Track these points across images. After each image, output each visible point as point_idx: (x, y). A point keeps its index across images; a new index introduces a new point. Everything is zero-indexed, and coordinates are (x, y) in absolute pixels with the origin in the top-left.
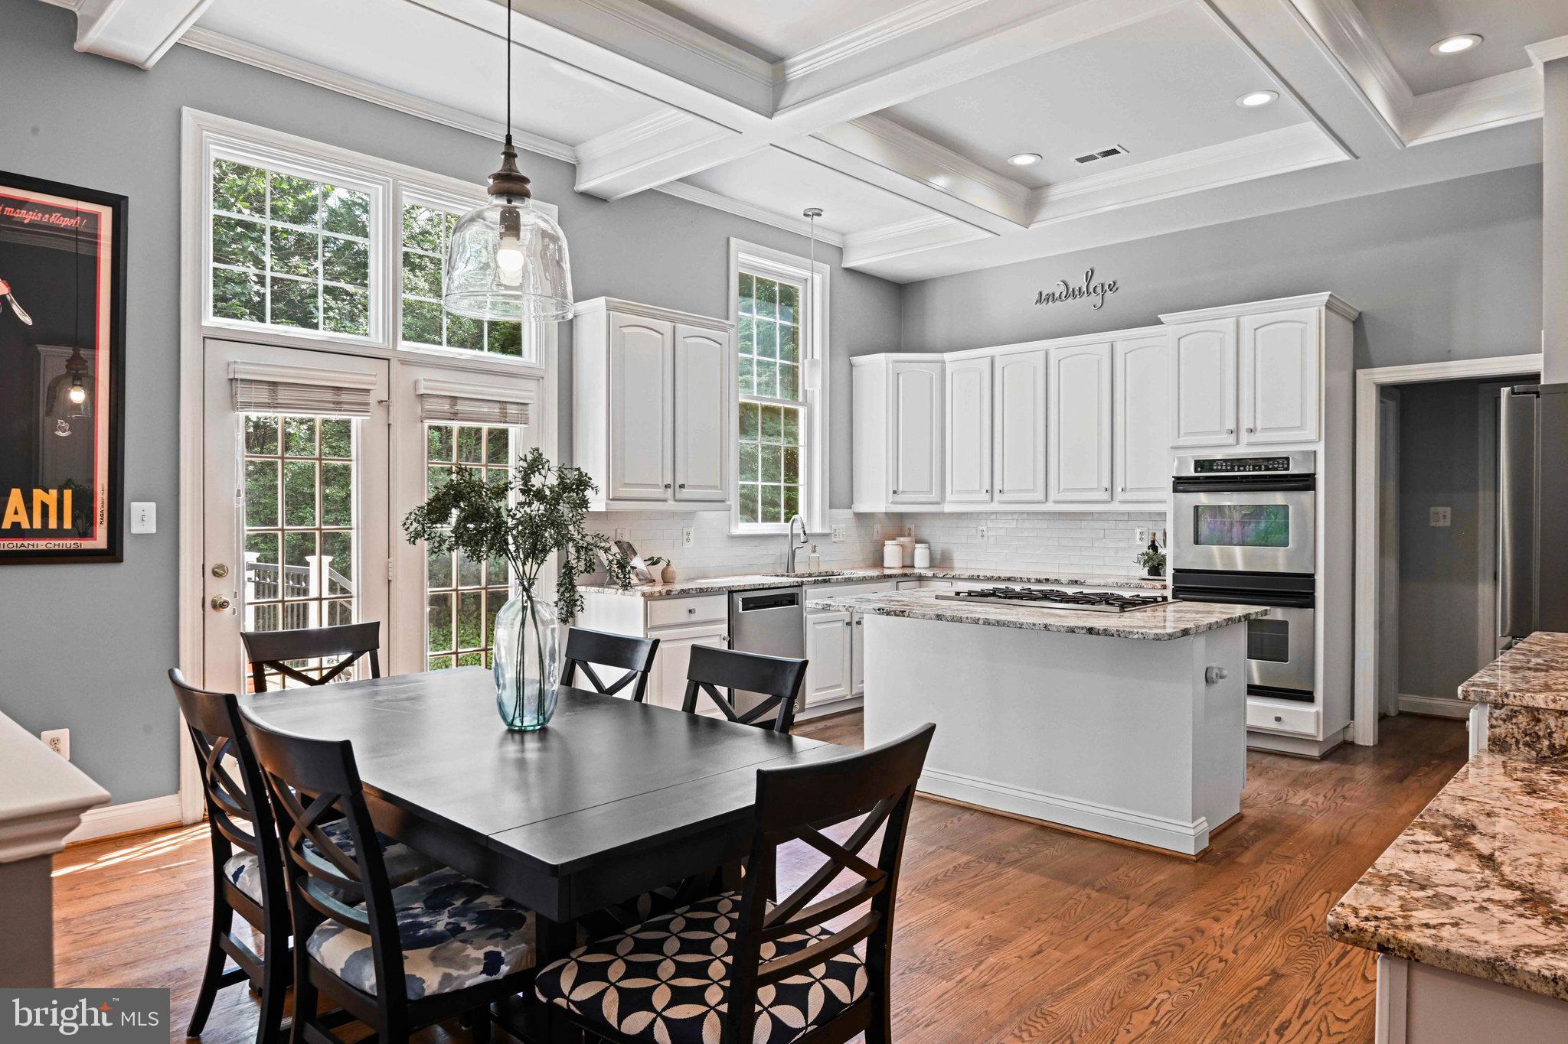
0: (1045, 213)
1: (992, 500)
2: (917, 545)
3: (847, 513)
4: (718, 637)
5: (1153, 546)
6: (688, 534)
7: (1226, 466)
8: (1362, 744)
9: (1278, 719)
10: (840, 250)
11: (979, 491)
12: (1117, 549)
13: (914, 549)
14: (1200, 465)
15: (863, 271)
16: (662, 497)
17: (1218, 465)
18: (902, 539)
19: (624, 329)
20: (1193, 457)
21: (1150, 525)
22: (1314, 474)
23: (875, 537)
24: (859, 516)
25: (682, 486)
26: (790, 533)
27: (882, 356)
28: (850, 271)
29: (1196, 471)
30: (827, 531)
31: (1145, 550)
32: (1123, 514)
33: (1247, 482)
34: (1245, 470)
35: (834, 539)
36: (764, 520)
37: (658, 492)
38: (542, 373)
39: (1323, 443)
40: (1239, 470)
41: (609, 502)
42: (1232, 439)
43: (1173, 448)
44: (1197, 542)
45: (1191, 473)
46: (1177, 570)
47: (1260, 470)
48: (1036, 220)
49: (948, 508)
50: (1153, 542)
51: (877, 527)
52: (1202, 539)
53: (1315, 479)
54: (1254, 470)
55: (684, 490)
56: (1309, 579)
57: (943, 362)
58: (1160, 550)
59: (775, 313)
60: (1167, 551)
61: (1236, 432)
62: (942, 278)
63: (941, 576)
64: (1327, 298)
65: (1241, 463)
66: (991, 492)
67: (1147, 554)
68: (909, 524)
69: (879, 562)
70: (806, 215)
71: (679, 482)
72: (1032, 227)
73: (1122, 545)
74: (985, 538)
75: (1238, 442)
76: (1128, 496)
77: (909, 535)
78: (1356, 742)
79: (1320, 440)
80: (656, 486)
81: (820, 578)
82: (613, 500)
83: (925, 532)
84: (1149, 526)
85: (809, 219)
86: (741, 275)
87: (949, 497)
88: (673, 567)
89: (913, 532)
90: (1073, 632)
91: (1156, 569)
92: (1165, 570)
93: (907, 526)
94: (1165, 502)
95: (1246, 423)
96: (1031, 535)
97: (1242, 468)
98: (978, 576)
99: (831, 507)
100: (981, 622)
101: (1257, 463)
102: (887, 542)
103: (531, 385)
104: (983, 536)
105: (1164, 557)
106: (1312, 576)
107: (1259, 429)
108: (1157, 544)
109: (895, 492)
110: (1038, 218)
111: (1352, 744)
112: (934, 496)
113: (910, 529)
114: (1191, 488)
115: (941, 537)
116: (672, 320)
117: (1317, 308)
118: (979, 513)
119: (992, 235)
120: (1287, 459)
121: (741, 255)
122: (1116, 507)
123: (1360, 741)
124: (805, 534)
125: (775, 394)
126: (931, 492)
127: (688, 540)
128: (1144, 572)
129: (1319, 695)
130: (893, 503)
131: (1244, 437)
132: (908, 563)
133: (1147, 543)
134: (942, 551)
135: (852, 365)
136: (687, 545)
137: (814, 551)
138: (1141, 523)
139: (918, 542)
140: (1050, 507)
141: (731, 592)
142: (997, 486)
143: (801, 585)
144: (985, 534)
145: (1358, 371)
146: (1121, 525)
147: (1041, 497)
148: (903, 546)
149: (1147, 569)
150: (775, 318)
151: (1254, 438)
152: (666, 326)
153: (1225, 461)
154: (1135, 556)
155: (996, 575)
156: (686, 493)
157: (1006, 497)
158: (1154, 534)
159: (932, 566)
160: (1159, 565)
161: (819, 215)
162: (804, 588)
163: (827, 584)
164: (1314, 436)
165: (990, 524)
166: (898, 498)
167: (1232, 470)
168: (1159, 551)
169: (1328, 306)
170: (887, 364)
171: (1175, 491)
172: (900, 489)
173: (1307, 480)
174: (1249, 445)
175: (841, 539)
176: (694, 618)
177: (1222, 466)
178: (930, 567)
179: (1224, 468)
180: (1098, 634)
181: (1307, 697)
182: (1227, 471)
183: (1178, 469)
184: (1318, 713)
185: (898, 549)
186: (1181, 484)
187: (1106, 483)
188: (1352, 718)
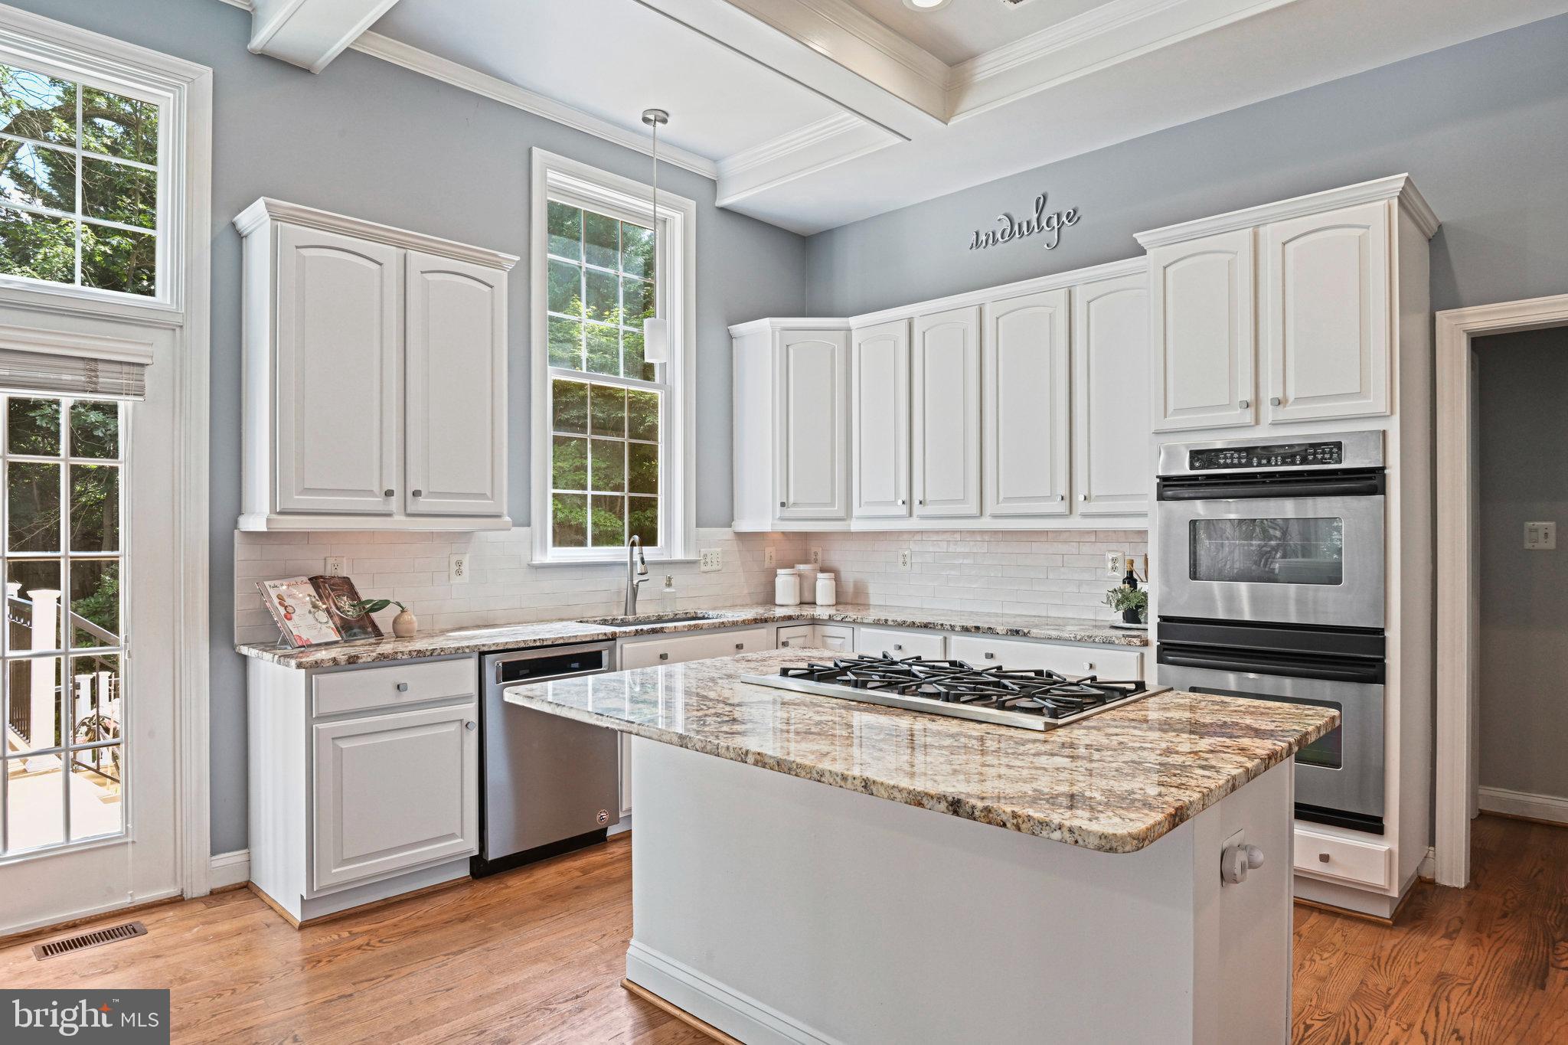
0: (970, 100)
1: (911, 515)
2: (820, 575)
3: (725, 533)
4: (458, 724)
5: (1131, 580)
6: (459, 563)
7: (1239, 458)
8: (1447, 884)
9: (1325, 858)
10: (714, 183)
11: (894, 503)
12: (1080, 583)
13: (816, 579)
14: (1198, 456)
15: (740, 211)
16: (381, 509)
17: (1226, 458)
18: (802, 567)
19: (303, 251)
20: (1187, 446)
21: (1126, 547)
22: (1383, 468)
23: (767, 564)
24: (741, 536)
25: (416, 494)
26: (628, 560)
27: (766, 322)
28: (724, 210)
29: (1192, 467)
30: (692, 557)
31: (1119, 585)
32: (1089, 532)
33: (1272, 482)
34: (1269, 464)
35: (703, 568)
36: (597, 542)
37: (375, 503)
38: (179, 320)
39: (1397, 417)
40: (1259, 465)
41: (275, 516)
42: (1248, 417)
43: (1157, 433)
44: (1194, 576)
45: (1185, 470)
46: (1163, 619)
47: (1293, 463)
48: (958, 112)
49: (855, 526)
50: (1131, 573)
51: (770, 551)
52: (1203, 569)
53: (1384, 476)
54: (1284, 463)
55: (421, 499)
56: (1376, 637)
57: (849, 330)
58: (1139, 585)
59: (617, 263)
60: (1151, 587)
61: (1254, 405)
62: (855, 224)
63: (839, 618)
64: (1402, 184)
65: (1265, 452)
66: (909, 503)
67: (1122, 591)
68: (815, 547)
69: (770, 600)
70: (646, 120)
71: (413, 486)
72: (954, 121)
73: (1086, 576)
74: (909, 564)
75: (1257, 422)
76: (1094, 507)
77: (816, 561)
78: (1437, 881)
79: (1392, 413)
80: (371, 493)
81: (646, 627)
82: (281, 513)
83: (836, 556)
84: (1128, 550)
85: (649, 128)
86: (551, 206)
87: (856, 511)
88: (410, 617)
89: (819, 557)
90: (920, 804)
91: (1134, 615)
92: (1146, 616)
93: (814, 549)
94: (1145, 515)
95: (1269, 392)
96: (965, 561)
97: (1264, 461)
98: (886, 621)
99: (698, 525)
100: (751, 759)
101: (1290, 453)
102: (779, 571)
103: (162, 338)
104: (904, 563)
105: (1145, 595)
106: (1381, 631)
107: (1291, 399)
108: (1135, 576)
109: (783, 504)
110: (963, 106)
111: (1432, 882)
112: (837, 509)
113: (816, 554)
114: (1186, 492)
115: (852, 565)
116: (400, 245)
117: (1386, 201)
118: (901, 533)
119: (898, 140)
120: (1339, 445)
121: (550, 174)
122: (1075, 523)
123: (1444, 880)
124: (643, 562)
125: (617, 374)
126: (832, 504)
127: (459, 573)
128: (1118, 618)
129: (1392, 823)
130: (782, 519)
131: (1268, 413)
132: (807, 598)
133: (1121, 574)
134: (855, 582)
135: (731, 337)
136: (456, 580)
137: (669, 585)
138: (1114, 546)
139: (823, 570)
140: (986, 523)
141: (482, 654)
142: (918, 496)
143: (613, 638)
144: (908, 560)
145: (1438, 314)
146: (1086, 549)
147: (974, 510)
148: (800, 576)
149: (1120, 614)
150: (617, 269)
151: (1284, 414)
152: (390, 254)
153: (1238, 450)
154: (1104, 591)
155: (909, 620)
156: (423, 504)
157: (929, 510)
158: (1132, 562)
159: (838, 602)
160: (1138, 607)
161: (664, 121)
162: (619, 642)
163: (659, 635)
164: (1382, 407)
165: (912, 546)
166: (788, 512)
167: (1249, 464)
168: (1139, 587)
169: (1403, 200)
170: (773, 333)
171: (1161, 497)
172: (791, 500)
173: (1370, 478)
174: (1275, 424)
175: (715, 567)
176: (406, 697)
177: (1232, 458)
178: (837, 603)
179: (1236, 461)
180: (971, 816)
181: (1373, 825)
182: (1240, 465)
183: (1167, 464)
184: (1390, 852)
185: (793, 581)
186: (1170, 487)
187: (1063, 490)
188: (1432, 842)
